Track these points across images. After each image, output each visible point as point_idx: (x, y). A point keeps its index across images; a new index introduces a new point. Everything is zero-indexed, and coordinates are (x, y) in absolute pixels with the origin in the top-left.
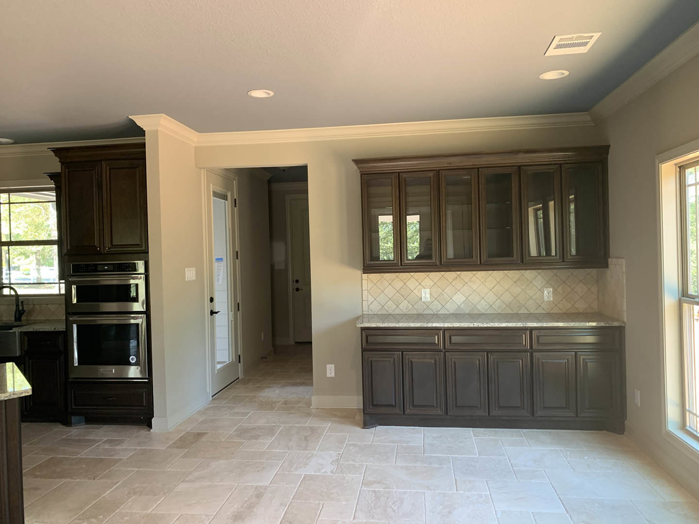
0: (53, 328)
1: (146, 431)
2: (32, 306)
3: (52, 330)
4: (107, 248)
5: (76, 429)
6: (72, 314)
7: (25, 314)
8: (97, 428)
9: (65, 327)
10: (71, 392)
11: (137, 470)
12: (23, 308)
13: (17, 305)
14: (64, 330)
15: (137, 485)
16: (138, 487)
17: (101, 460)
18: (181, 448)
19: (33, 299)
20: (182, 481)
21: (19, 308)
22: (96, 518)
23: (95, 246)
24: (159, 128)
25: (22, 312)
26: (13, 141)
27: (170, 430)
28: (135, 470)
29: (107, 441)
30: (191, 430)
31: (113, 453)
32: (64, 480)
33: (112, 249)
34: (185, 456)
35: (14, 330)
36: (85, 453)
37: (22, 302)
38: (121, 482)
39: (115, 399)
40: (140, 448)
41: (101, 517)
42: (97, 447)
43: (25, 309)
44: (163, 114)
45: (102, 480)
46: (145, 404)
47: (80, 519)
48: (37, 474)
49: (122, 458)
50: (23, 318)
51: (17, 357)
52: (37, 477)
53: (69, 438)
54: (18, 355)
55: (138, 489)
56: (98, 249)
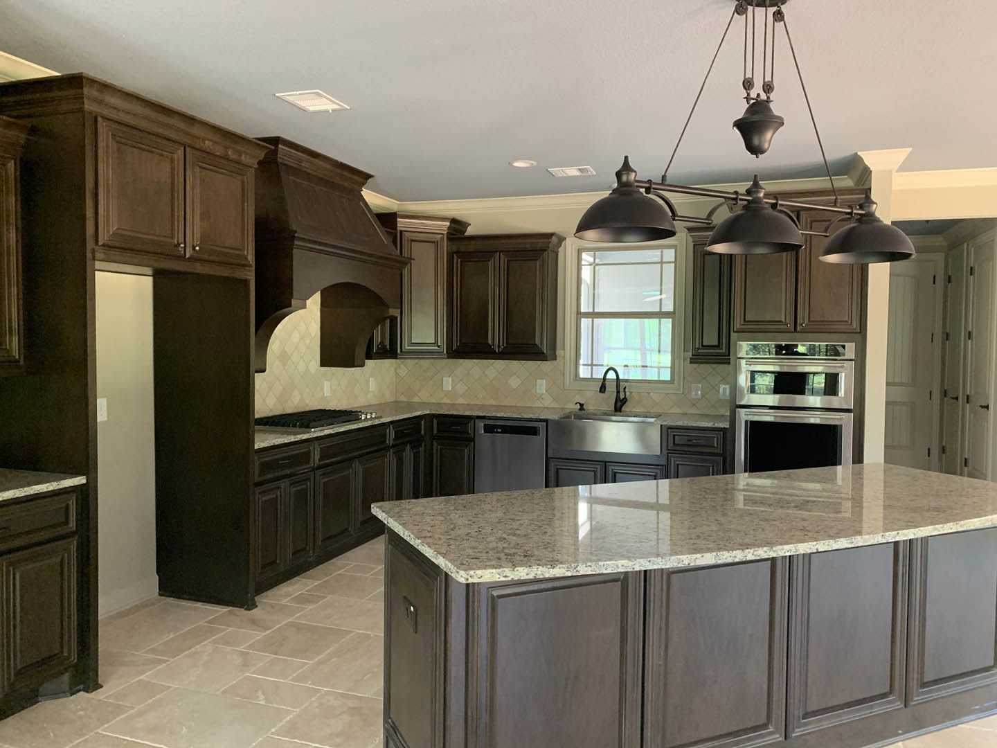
4: (803, 325)
9: (728, 423)
12: (625, 396)
13: (618, 392)
14: (728, 427)
21: (619, 396)
23: (782, 321)
25: (624, 400)
33: (808, 327)
37: (625, 388)
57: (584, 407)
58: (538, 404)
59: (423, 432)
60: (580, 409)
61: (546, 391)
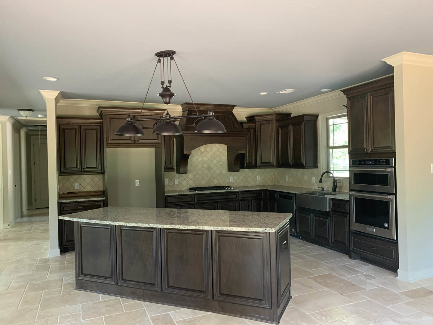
0: (343, 198)
1: (394, 277)
2: (342, 184)
3: (343, 199)
4: (370, 150)
5: (354, 261)
6: (353, 191)
7: (338, 187)
8: (365, 265)
9: (349, 198)
10: (352, 238)
11: (370, 299)
12: (336, 184)
13: (334, 183)
14: (349, 200)
15: (362, 309)
16: (361, 310)
17: (354, 285)
18: (410, 297)
19: (342, 180)
20: (392, 320)
21: (334, 184)
22: (326, 317)
23: (364, 148)
24: (403, 63)
25: (336, 186)
26: (331, 90)
27: (410, 282)
28: (367, 299)
29: (366, 275)
30: (427, 287)
31: (364, 283)
32: (327, 289)
33: (373, 150)
34: (408, 304)
35: (326, 196)
36: (349, 277)
37: (336, 181)
38: (354, 303)
39: (376, 249)
40: (381, 286)
41: (329, 318)
42: (357, 276)
43: (337, 185)
44: (404, 52)
45: (345, 297)
46: (394, 258)
47: (318, 314)
48: (317, 280)
49: (366, 288)
50: (337, 190)
51: (327, 212)
52: (316, 281)
53: (346, 265)
54: (327, 211)
55: (361, 312)
56: (366, 150)
57: (324, 189)
58: (313, 188)
59: (263, 196)
60: (322, 190)
61: (316, 182)
